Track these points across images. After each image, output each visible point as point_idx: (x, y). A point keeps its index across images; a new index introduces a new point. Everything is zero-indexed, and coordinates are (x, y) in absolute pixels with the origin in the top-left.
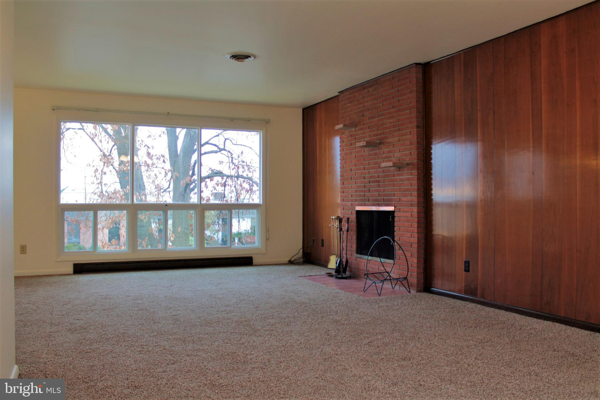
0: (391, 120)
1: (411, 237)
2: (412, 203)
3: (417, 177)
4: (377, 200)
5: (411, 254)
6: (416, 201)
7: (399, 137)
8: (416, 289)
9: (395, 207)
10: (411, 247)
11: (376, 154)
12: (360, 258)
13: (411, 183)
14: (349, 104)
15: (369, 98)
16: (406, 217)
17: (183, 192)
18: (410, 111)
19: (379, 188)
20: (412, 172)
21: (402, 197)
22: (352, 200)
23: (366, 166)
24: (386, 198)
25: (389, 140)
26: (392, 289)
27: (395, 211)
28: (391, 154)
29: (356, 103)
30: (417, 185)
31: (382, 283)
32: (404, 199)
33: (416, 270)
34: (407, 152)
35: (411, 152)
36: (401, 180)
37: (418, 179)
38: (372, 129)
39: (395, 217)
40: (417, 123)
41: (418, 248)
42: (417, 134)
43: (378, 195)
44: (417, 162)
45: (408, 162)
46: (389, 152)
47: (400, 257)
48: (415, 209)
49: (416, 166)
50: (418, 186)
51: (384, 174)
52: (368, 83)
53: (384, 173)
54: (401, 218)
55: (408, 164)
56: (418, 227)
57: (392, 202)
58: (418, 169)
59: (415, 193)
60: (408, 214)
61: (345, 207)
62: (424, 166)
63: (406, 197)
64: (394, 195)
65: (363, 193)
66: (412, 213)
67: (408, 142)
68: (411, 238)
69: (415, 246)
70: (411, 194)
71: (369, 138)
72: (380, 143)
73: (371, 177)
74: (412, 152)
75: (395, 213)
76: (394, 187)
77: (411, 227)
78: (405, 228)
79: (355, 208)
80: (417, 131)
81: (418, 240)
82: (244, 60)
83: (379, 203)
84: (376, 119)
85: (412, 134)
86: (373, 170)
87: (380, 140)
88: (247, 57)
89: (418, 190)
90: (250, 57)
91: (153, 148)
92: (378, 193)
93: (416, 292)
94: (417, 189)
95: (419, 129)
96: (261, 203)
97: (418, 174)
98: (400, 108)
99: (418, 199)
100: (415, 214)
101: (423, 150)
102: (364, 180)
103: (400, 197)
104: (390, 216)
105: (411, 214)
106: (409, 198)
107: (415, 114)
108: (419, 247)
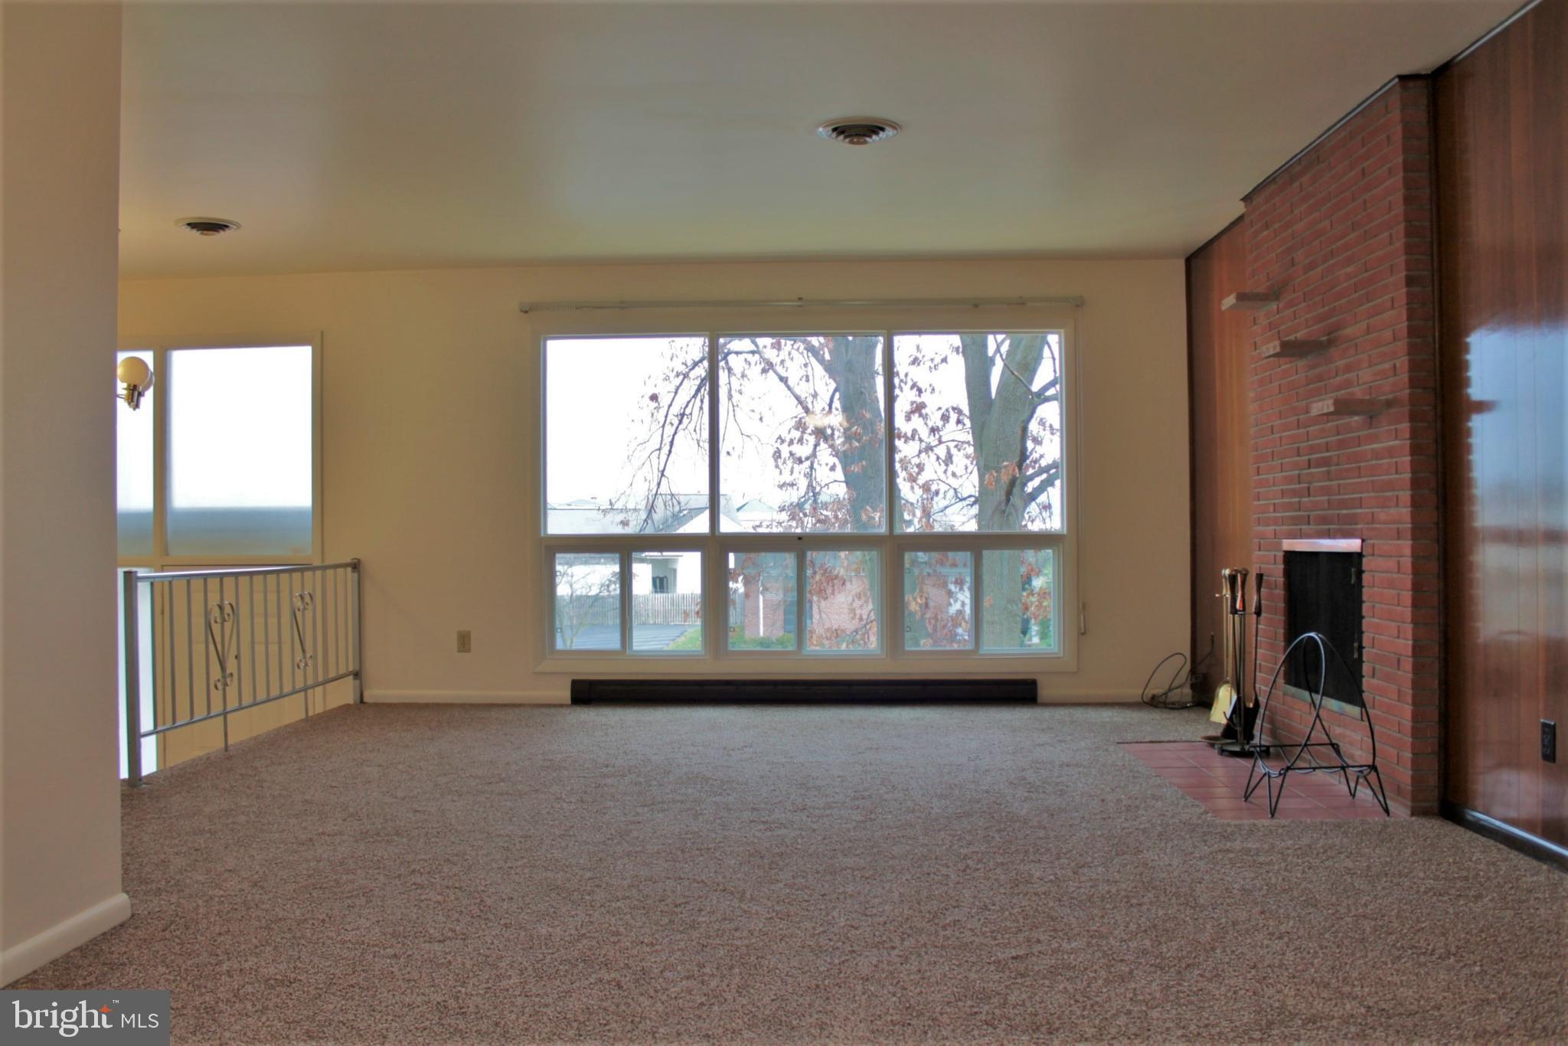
0: (1349, 269)
1: (1398, 637)
2: (1401, 526)
3: (1411, 444)
4: (1324, 520)
5: (1399, 691)
6: (1408, 519)
7: (1368, 318)
8: (1409, 803)
9: (1363, 541)
10: (1399, 669)
11: (1320, 378)
12: (1293, 696)
13: (1396, 463)
14: (1265, 233)
15: (1304, 207)
16: (1387, 572)
17: (1003, 504)
18: (1391, 235)
19: (1327, 483)
20: (1398, 426)
21: (1379, 510)
22: (1275, 521)
23: (1301, 417)
24: (1344, 512)
25: (1348, 331)
26: (1351, 798)
27: (1364, 553)
28: (1352, 375)
29: (1276, 226)
30: (1409, 470)
31: (1282, 777)
32: (1381, 514)
33: (1409, 744)
34: (1387, 366)
35: (1395, 365)
36: (1377, 455)
37: (1415, 450)
38: (1311, 302)
39: (1363, 572)
40: (1408, 269)
41: (1414, 673)
42: (1407, 304)
43: (1326, 505)
44: (1410, 394)
45: (1390, 396)
46: (1348, 369)
47: (1374, 698)
48: (1406, 545)
49: (1406, 409)
50: (1413, 472)
51: (1339, 437)
52: (1300, 159)
53: (1338, 434)
54: (1376, 574)
55: (1389, 404)
56: (1415, 605)
57: (1356, 524)
58: (1413, 417)
59: (1406, 495)
60: (1391, 564)
61: (1262, 541)
62: (1435, 408)
63: (1386, 510)
64: (1360, 503)
65: (1297, 500)
66: (1401, 559)
67: (1388, 334)
68: (1397, 640)
69: (1408, 664)
70: (1397, 497)
71: (1307, 330)
72: (1330, 343)
73: (1312, 449)
74: (1398, 365)
75: (1365, 560)
76: (1360, 477)
77: (1399, 605)
78: (1384, 606)
79: (1280, 544)
80: (1409, 294)
81: (1414, 647)
82: (868, 139)
83: (1329, 530)
84: (1319, 269)
85: (1396, 306)
86: (1316, 427)
87: (1329, 334)
88: (873, 129)
89: (1415, 484)
90: (882, 129)
91: (933, 390)
92: (1326, 498)
93: (1409, 813)
94: (1409, 483)
95: (1416, 289)
96: (1065, 532)
97: (1414, 434)
98: (1367, 228)
99: (1413, 515)
100: (1407, 562)
101: (1434, 355)
102: (1298, 458)
103: (1374, 510)
104: (1353, 570)
105: (1399, 562)
106: (1393, 511)
107: (1403, 240)
108: (1417, 669)
